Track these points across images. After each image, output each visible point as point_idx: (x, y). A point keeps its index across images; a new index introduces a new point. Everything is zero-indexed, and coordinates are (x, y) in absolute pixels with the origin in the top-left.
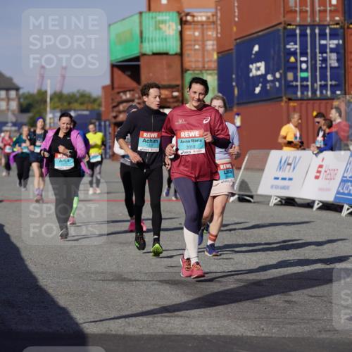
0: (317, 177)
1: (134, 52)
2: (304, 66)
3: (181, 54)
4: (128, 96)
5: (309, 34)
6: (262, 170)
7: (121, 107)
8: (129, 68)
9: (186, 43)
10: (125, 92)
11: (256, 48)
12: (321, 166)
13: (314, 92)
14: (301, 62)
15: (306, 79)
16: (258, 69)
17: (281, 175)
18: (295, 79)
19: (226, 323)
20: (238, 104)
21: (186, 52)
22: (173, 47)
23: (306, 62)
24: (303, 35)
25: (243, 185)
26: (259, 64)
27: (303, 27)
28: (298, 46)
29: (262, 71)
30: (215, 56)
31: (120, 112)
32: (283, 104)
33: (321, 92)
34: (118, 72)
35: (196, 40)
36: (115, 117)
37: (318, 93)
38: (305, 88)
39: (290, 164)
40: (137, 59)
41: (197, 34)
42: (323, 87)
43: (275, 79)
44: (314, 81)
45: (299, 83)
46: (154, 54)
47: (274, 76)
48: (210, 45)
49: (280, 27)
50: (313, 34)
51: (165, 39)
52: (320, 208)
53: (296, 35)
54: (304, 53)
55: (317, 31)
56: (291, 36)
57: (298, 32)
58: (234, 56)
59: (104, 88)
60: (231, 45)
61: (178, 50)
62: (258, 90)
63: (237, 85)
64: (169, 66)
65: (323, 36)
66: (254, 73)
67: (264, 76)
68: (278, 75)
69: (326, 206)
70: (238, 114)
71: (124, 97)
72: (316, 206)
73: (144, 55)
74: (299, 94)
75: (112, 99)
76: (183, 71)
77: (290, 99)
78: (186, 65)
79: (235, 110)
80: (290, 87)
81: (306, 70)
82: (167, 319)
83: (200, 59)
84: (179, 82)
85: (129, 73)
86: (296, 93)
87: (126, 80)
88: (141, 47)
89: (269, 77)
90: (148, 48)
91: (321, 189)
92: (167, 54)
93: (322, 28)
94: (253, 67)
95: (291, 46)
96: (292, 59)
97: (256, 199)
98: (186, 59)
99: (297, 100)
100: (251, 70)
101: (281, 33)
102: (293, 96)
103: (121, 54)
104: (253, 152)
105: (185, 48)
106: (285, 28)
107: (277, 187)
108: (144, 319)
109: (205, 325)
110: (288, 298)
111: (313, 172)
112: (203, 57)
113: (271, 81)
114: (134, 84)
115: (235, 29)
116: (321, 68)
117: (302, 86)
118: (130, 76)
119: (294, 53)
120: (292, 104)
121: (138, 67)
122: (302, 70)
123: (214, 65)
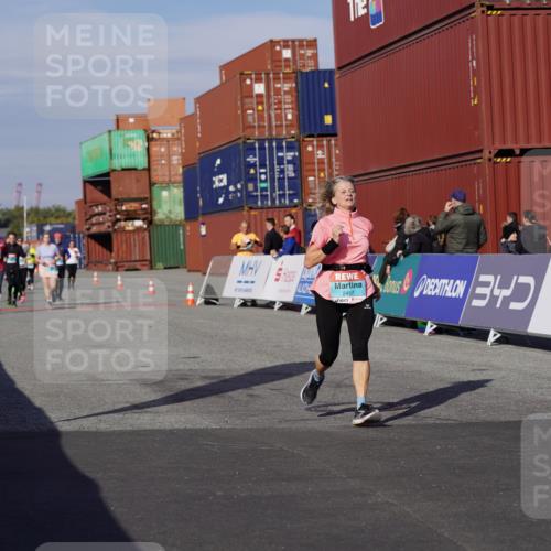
0: (277, 280)
1: (104, 168)
2: (263, 177)
3: (148, 169)
4: (100, 209)
5: (267, 147)
6: (226, 274)
7: (94, 220)
8: (100, 183)
9: (152, 159)
10: (97, 206)
11: (218, 162)
12: (280, 269)
13: (273, 201)
14: (261, 174)
15: (265, 189)
16: (220, 181)
17: (243, 278)
18: (256, 190)
19: (192, 417)
20: (203, 214)
21: (153, 168)
22: (141, 162)
23: (265, 173)
24: (262, 148)
25: (209, 289)
26: (221, 177)
27: (261, 141)
28: (257, 159)
29: (225, 182)
30: (181, 170)
31: (93, 224)
32: (245, 213)
33: (280, 202)
34: (90, 187)
35: (162, 156)
36: (89, 229)
37: (277, 202)
38: (264, 197)
39: (251, 268)
40: (107, 174)
41: (163, 150)
42: (282, 196)
43: (237, 190)
44: (273, 190)
45: (259, 194)
46: (124, 169)
47: (236, 187)
48: (176, 160)
49: (241, 141)
50: (271, 147)
51: (133, 155)
52: (281, 308)
53: (254, 149)
54: (263, 165)
55: (274, 144)
56: (250, 149)
57: (257, 145)
58: (198, 170)
59: (78, 202)
60: (194, 159)
61: (146, 165)
62: (221, 200)
63: (202, 196)
64: (138, 181)
65: (280, 148)
66: (217, 184)
67: (226, 187)
68: (239, 186)
69: (286, 306)
70: (203, 224)
71: (96, 211)
72: (277, 306)
73: (114, 170)
74: (259, 203)
75: (86, 213)
76: (151, 184)
77: (251, 208)
78: (154, 179)
79: (200, 219)
80: (250, 197)
81: (266, 181)
82: (136, 415)
83: (167, 173)
84: (147, 196)
85: (100, 188)
86: (256, 203)
87: (97, 195)
88: (111, 164)
89: (231, 188)
90: (118, 164)
91: (281, 291)
92: (135, 169)
93: (279, 141)
94: (216, 179)
95: (251, 159)
96: (252, 171)
97: (221, 301)
98: (153, 173)
99: (257, 209)
100: (214, 182)
101: (241, 147)
102: (253, 205)
103: (92, 170)
104: (216, 258)
105: (152, 164)
106: (244, 143)
107: (240, 290)
108: (115, 415)
109: (173, 420)
110: (250, 392)
111: (273, 275)
112: (170, 171)
113: (234, 192)
114: (105, 198)
115: (198, 144)
116: (279, 179)
117: (262, 196)
118: (101, 191)
119: (254, 166)
120: (253, 213)
121: (109, 181)
122: (261, 181)
123: (180, 178)
